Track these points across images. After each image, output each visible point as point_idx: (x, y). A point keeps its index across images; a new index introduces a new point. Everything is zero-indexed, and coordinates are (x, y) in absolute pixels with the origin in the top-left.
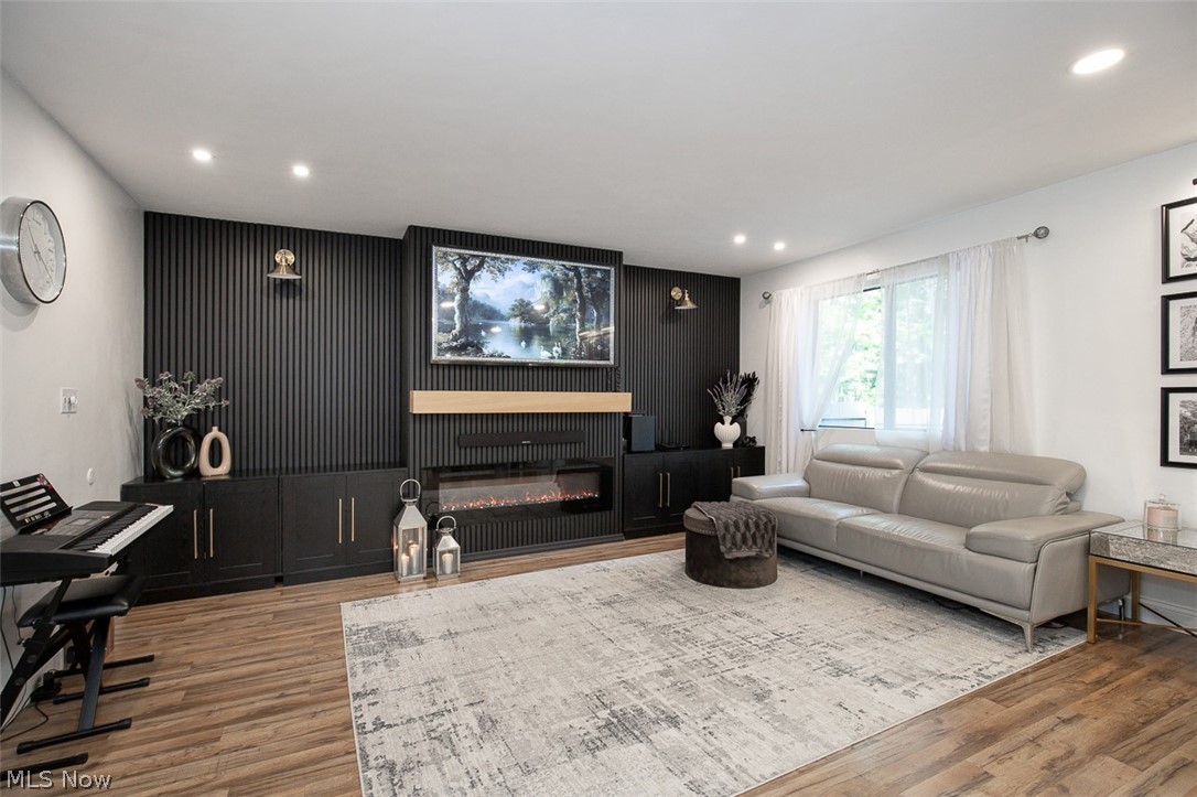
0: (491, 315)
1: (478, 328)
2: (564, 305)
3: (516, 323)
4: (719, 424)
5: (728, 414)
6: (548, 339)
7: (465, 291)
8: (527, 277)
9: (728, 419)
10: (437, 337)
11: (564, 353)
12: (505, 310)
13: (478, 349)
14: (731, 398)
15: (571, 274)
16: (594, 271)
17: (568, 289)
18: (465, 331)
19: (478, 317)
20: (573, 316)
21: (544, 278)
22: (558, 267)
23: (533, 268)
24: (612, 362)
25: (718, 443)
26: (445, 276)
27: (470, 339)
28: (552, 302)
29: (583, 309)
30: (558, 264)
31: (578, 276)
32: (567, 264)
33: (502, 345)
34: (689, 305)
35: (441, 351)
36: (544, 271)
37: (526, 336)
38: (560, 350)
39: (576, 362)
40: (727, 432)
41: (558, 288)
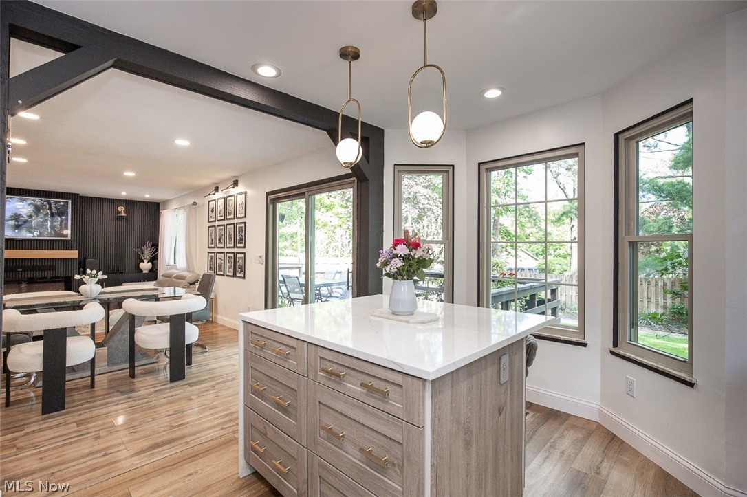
2: (41, 215)
3: (12, 223)
4: (141, 263)
5: (146, 259)
6: (31, 229)
8: (21, 204)
9: (145, 261)
11: (41, 234)
14: (147, 251)
15: (45, 203)
16: (59, 202)
17: (43, 209)
20: (46, 220)
21: (29, 205)
22: (38, 201)
23: (23, 200)
24: (69, 238)
25: (142, 271)
28: (33, 214)
29: (52, 217)
30: (37, 199)
31: (49, 203)
32: (43, 199)
34: (123, 214)
36: (29, 202)
37: (17, 227)
38: (38, 233)
39: (48, 238)
40: (145, 266)
41: (37, 209)
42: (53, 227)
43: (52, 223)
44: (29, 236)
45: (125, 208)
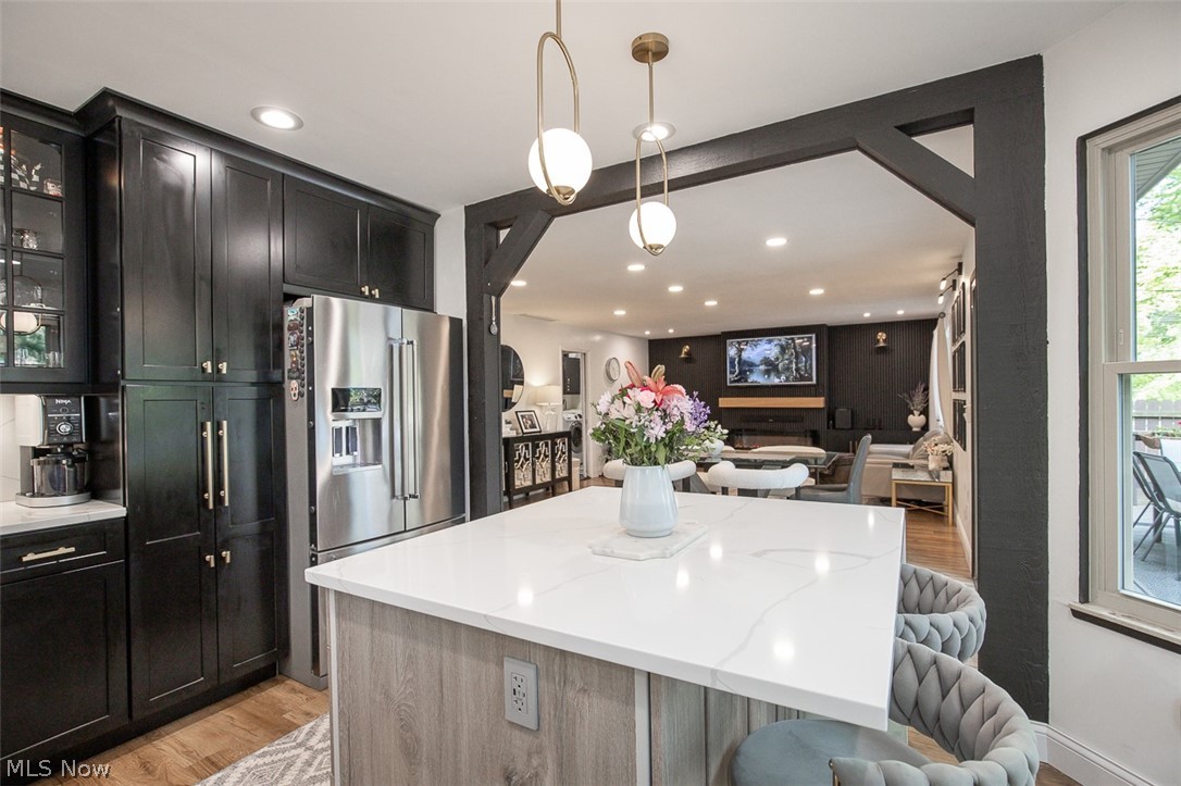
0: (752, 365)
1: (746, 371)
2: (787, 357)
3: (762, 367)
4: (911, 417)
5: (916, 410)
6: (778, 373)
7: (740, 356)
8: (767, 346)
9: (916, 413)
10: (729, 376)
11: (787, 379)
12: (757, 363)
13: (746, 381)
14: (918, 398)
15: (790, 341)
16: (803, 338)
17: (788, 349)
18: (740, 373)
19: (746, 367)
20: (791, 362)
21: (776, 345)
22: (783, 340)
23: (770, 342)
24: (814, 382)
25: (911, 428)
26: (732, 352)
27: (743, 375)
28: (780, 356)
29: (797, 358)
30: (783, 338)
31: (794, 341)
32: (788, 337)
33: (756, 378)
34: (882, 344)
35: (731, 382)
36: (776, 343)
37: (767, 372)
38: (785, 378)
39: (794, 383)
40: (915, 420)
41: (783, 349)
42: (797, 370)
43: (797, 365)
44: (776, 381)
45: (888, 336)
